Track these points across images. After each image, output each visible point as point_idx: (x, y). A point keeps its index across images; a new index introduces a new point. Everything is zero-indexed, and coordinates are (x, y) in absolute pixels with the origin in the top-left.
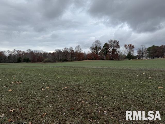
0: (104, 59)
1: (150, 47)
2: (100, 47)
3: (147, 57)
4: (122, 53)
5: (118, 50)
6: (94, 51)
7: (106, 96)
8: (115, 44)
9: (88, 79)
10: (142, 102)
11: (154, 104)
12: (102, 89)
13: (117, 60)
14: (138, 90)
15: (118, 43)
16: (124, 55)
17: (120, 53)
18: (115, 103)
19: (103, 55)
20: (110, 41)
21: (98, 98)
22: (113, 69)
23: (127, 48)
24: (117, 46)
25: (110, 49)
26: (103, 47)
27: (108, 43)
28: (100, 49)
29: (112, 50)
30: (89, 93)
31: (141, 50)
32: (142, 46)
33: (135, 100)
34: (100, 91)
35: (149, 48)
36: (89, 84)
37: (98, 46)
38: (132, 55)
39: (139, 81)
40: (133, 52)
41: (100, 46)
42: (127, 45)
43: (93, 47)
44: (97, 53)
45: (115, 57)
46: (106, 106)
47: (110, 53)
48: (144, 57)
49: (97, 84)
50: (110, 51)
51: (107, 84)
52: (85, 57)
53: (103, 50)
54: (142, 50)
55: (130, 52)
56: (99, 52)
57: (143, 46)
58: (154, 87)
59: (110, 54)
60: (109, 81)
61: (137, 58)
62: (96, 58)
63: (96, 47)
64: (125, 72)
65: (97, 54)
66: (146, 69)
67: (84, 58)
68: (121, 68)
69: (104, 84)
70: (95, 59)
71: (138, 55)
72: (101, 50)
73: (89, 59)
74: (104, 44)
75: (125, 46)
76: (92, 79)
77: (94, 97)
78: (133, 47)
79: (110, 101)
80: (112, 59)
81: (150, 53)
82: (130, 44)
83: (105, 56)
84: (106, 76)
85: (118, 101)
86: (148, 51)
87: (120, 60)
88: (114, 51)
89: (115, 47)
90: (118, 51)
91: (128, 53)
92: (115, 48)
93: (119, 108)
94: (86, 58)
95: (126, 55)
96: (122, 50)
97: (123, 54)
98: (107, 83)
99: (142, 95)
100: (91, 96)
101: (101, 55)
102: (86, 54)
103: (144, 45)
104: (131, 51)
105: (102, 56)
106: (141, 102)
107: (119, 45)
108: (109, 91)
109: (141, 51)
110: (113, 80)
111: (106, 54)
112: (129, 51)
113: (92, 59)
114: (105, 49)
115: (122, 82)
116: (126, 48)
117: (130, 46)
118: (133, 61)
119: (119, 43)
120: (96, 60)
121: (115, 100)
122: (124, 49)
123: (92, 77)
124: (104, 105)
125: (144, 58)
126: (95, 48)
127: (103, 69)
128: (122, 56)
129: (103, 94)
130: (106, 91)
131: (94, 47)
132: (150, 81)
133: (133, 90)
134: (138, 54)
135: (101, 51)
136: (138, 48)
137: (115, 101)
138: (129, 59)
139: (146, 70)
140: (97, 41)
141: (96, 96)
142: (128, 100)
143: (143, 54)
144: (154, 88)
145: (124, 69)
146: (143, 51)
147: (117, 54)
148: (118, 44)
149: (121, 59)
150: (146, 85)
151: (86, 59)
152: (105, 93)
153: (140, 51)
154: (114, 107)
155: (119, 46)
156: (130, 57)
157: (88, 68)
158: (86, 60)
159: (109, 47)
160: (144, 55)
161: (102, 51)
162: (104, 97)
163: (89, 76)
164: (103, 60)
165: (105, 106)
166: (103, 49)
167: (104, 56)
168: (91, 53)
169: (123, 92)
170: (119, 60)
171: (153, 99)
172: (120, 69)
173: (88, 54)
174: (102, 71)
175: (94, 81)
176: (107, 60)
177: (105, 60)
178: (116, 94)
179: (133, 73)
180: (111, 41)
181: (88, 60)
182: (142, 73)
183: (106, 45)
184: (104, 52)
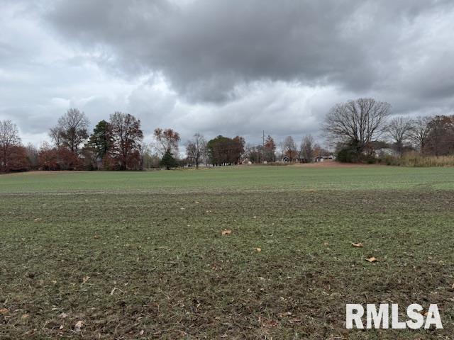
0: (99, 166)
1: (213, 139)
2: (85, 131)
3: (208, 162)
4: (151, 151)
5: (137, 142)
6: (66, 144)
7: (88, 278)
8: (130, 125)
9: (36, 232)
10: (184, 275)
11: (208, 274)
12: (81, 258)
13: (136, 170)
14: (179, 245)
15: (137, 125)
16: (155, 157)
17: (144, 150)
18: (112, 294)
19: (93, 155)
20: (115, 115)
21: (61, 288)
22: (123, 196)
23: (162, 139)
24: (135, 132)
25: (115, 138)
26: (93, 133)
27: (108, 121)
28: (86, 137)
29: (122, 141)
30: (31, 276)
31: (194, 146)
32: (196, 135)
33: (167, 272)
34: (73, 263)
35: (211, 142)
36: (36, 248)
37: (78, 129)
38: (174, 156)
39: (185, 221)
40: (177, 149)
41: (86, 128)
42: (162, 132)
43: (60, 129)
44: (75, 148)
45: (130, 161)
46: (84, 305)
47: (118, 150)
48: (201, 162)
49: (65, 246)
50: (117, 144)
51: (97, 240)
52: (30, 162)
53: (96, 142)
54: (196, 146)
55: (169, 150)
56: (81, 146)
57: (199, 136)
58: (213, 232)
59: (117, 152)
60: (104, 232)
61: (186, 164)
62: (71, 165)
63: (72, 130)
64: (153, 203)
65: (74, 151)
66: (202, 191)
67: (28, 164)
68: (145, 192)
69: (86, 244)
70: (67, 167)
71: (188, 158)
72: (89, 140)
73: (46, 168)
74: (97, 124)
75: (158, 132)
76: (48, 232)
77: (48, 288)
78: (176, 137)
79: (96, 291)
80: (123, 169)
81: (213, 153)
82: (168, 128)
83: (102, 157)
84: (97, 219)
85: (121, 286)
86: (211, 148)
87: (145, 171)
88: (127, 144)
89: (130, 133)
90: (139, 146)
91: (163, 151)
92: (129, 136)
93: (123, 304)
94: (34, 164)
95: (161, 156)
96: (150, 144)
97: (152, 154)
98: (99, 238)
99: (186, 256)
100: (39, 287)
101: (88, 156)
102: (35, 151)
103: (200, 134)
104: (172, 147)
105: (90, 158)
106: (181, 274)
107: (141, 129)
108: (99, 259)
109: (194, 149)
110: (116, 228)
111: (105, 152)
112: (166, 146)
113: (58, 168)
114: (101, 137)
115: (141, 231)
116: (159, 138)
117: (169, 133)
118: (176, 171)
119: (141, 124)
120: (71, 170)
121: (115, 283)
122: (155, 141)
123: (51, 224)
124: (77, 305)
125: (201, 165)
126: (66, 133)
127: (91, 196)
128: (150, 160)
129: (79, 273)
130: (91, 260)
131: (66, 129)
132: (209, 219)
133: (166, 247)
134: (189, 154)
135: (86, 143)
136: (189, 141)
137: (113, 286)
138: (168, 169)
139: (203, 194)
140: (74, 114)
141: (55, 282)
142: (149, 276)
143: (198, 155)
144: (213, 235)
145: (151, 195)
146: (199, 147)
147: (137, 154)
148: (137, 127)
149: (148, 168)
150: (197, 231)
151: (35, 168)
152: (85, 270)
153: (191, 149)
154: (109, 305)
155: (140, 132)
156: (169, 162)
157: (40, 196)
158: (37, 170)
159: (111, 133)
160: (201, 157)
161: (90, 142)
162: (81, 281)
163: (38, 222)
164: (96, 169)
165: (80, 307)
166: (93, 138)
167: (99, 159)
168: (55, 149)
169: (139, 256)
170: (141, 170)
171: (207, 263)
172: (142, 196)
173: (43, 153)
174: (88, 205)
175: (55, 238)
176: (108, 170)
177: (100, 170)
178: (118, 265)
179: (173, 204)
180: (117, 117)
181: (43, 170)
182: (194, 202)
183: (103, 127)
184: (99, 147)
